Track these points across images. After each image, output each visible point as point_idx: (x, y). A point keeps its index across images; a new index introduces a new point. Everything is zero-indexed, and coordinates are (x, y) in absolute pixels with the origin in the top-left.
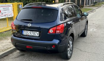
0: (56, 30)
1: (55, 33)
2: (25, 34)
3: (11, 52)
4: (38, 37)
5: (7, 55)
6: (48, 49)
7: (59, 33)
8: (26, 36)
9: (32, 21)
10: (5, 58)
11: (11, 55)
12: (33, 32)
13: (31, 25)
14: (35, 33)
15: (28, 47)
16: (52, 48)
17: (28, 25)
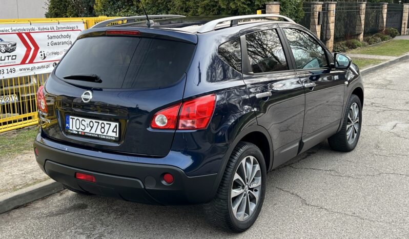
0: (179, 118)
1: (177, 128)
2: (75, 128)
3: (43, 194)
4: (115, 141)
5: (25, 206)
6: (147, 188)
7: (193, 128)
8: (78, 135)
9: (100, 81)
10: (17, 213)
11: (39, 204)
12: (101, 122)
13: (90, 97)
14: (107, 127)
16: (164, 182)
17: (83, 96)
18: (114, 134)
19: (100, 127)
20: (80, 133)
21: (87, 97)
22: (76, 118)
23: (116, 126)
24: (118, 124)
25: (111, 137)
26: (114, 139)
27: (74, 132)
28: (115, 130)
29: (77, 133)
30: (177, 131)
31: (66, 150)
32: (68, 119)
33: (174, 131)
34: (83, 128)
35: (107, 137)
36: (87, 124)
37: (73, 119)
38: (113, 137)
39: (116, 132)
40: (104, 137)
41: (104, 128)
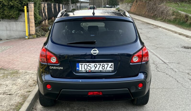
12: (102, 64)
15: (92, 93)
18: (111, 69)
19: (101, 66)
20: (88, 71)
21: (95, 52)
22: (84, 64)
23: (112, 65)
24: (113, 64)
25: (109, 70)
26: (111, 71)
27: (83, 71)
28: (111, 67)
29: (85, 71)
30: (142, 63)
31: (81, 81)
32: (78, 65)
33: (141, 63)
34: (90, 68)
35: (106, 71)
36: (93, 66)
37: (82, 64)
38: (110, 70)
39: (112, 68)
40: (105, 71)
41: (104, 66)
